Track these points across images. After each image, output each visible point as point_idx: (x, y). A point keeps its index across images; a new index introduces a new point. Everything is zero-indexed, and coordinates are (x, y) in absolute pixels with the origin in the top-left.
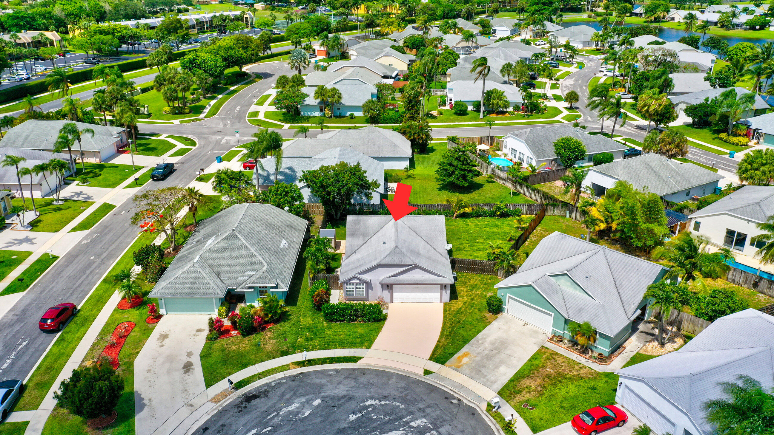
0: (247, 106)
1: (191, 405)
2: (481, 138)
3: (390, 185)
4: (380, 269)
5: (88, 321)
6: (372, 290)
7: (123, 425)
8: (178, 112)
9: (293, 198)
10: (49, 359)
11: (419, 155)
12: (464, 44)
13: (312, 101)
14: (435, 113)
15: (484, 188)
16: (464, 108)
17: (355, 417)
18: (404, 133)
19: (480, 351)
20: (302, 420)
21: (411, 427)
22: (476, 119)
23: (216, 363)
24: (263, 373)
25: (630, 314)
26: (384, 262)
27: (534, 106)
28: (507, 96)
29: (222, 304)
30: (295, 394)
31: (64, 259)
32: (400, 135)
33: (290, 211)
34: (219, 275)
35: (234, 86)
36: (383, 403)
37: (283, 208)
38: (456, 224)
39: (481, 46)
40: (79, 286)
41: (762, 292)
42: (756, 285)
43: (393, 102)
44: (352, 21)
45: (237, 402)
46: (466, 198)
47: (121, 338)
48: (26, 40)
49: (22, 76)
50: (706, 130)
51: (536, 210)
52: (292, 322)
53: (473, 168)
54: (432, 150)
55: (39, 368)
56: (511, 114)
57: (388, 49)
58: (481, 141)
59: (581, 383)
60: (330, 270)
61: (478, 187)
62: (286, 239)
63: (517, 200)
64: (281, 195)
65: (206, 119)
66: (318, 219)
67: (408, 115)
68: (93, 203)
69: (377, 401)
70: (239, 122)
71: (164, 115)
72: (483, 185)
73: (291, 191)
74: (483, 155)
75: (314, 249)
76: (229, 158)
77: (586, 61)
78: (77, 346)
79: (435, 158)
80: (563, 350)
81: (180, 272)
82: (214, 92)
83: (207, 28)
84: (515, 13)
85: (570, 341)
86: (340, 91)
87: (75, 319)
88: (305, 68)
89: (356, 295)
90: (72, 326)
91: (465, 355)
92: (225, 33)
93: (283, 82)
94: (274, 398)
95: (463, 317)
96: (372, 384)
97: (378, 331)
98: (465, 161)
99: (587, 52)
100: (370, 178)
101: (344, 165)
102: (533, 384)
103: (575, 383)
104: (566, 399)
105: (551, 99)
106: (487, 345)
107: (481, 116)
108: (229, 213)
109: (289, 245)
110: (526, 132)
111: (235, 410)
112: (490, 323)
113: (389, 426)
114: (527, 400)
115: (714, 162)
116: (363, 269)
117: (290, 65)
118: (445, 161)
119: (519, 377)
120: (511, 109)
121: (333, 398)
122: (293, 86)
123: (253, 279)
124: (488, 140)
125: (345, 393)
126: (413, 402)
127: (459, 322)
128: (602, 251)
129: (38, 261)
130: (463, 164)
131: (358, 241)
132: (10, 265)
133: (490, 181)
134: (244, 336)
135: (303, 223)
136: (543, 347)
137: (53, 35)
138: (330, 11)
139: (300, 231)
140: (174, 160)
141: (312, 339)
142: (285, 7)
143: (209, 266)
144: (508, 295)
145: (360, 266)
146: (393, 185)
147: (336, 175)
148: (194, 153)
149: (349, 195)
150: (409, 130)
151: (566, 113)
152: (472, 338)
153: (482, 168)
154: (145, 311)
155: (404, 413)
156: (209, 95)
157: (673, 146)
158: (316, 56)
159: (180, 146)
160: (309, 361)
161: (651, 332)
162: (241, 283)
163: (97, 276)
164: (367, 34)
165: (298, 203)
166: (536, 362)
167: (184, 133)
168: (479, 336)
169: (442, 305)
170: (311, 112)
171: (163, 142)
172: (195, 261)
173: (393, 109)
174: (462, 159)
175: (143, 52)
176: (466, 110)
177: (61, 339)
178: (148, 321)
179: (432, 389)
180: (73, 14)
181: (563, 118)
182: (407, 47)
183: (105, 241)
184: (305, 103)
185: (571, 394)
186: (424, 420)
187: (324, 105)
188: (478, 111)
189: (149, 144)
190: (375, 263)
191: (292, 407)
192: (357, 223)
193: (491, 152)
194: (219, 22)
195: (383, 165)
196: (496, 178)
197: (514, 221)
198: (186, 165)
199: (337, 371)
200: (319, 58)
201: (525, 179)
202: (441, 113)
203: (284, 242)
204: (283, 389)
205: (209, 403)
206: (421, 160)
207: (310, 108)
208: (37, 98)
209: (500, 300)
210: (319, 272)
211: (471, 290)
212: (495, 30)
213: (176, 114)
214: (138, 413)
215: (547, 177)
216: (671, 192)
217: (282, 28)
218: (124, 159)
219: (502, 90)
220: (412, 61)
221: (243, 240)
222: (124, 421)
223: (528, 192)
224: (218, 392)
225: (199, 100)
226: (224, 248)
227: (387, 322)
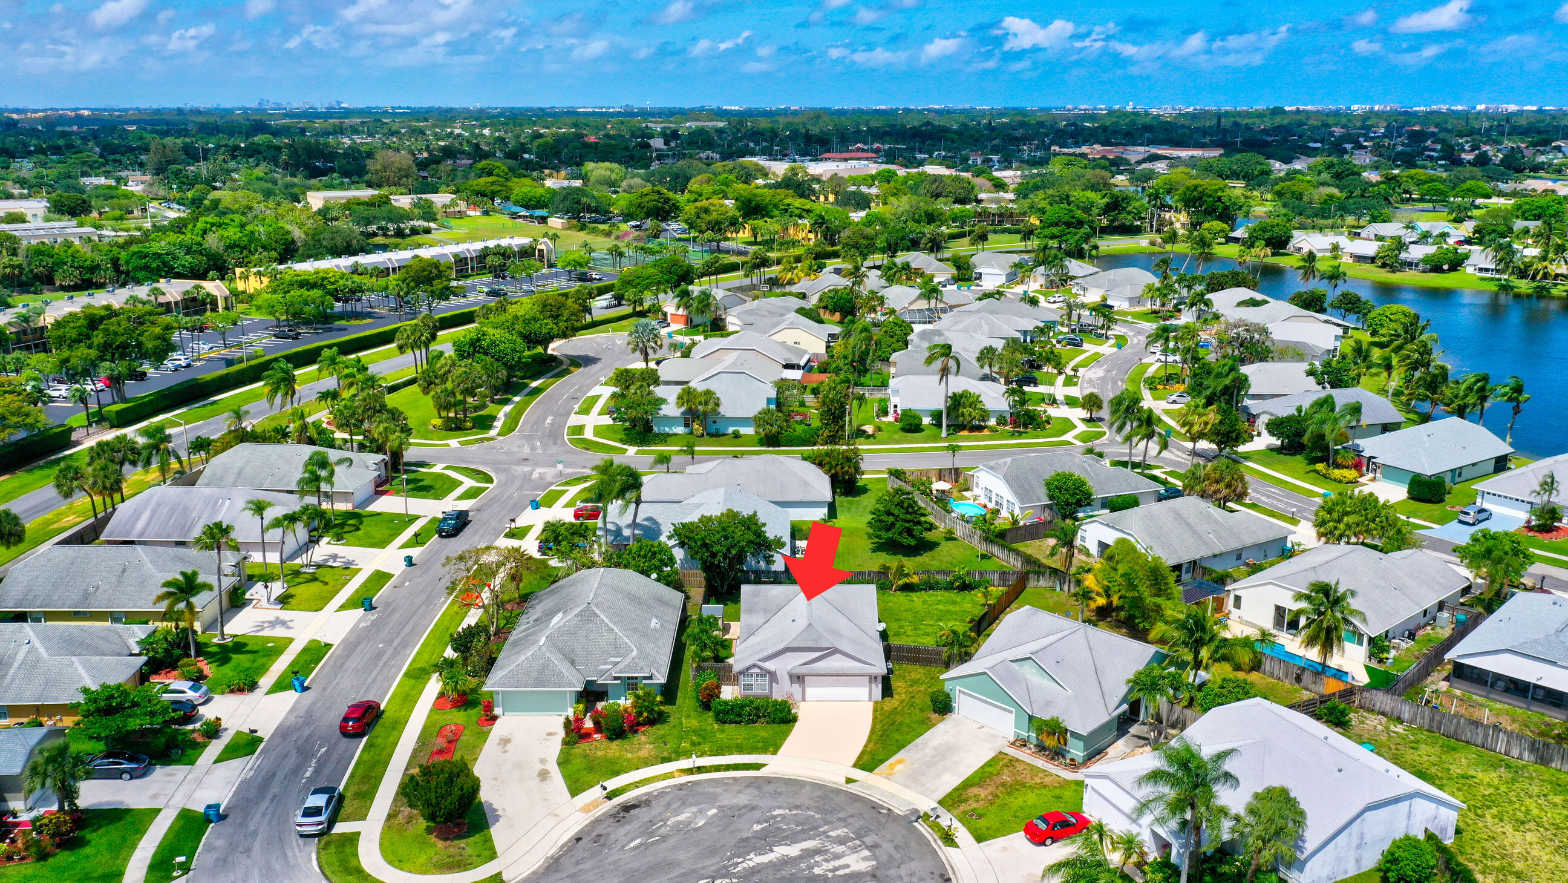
0: (561, 415)
1: (557, 815)
2: (940, 471)
3: (799, 543)
4: (788, 654)
5: (399, 725)
7: (477, 836)
8: (454, 427)
9: (661, 561)
10: (361, 766)
11: (843, 498)
12: (923, 304)
13: (671, 409)
14: (869, 429)
15: (940, 548)
16: (916, 421)
17: (760, 827)
18: (820, 465)
20: (696, 830)
21: (829, 837)
22: (936, 438)
23: (578, 770)
24: (641, 781)
25: (1111, 709)
26: (794, 645)
27: (1030, 417)
28: (985, 402)
29: (578, 702)
30: (684, 803)
31: (341, 647)
32: (814, 468)
33: (658, 580)
34: (573, 663)
35: (536, 380)
36: (794, 812)
37: (649, 576)
38: (895, 600)
39: (952, 307)
40: (374, 681)
41: (1307, 689)
42: (1298, 679)
43: (801, 410)
44: (728, 252)
45: (613, 812)
46: (910, 563)
47: (449, 742)
48: (173, 296)
49: (177, 363)
50: (1299, 458)
51: (1012, 580)
52: (672, 724)
53: (922, 519)
54: (864, 490)
55: (352, 776)
56: (993, 430)
57: (793, 316)
58: (940, 477)
59: (1044, 791)
60: (718, 659)
61: (931, 546)
62: (657, 617)
63: (988, 565)
64: (645, 557)
65: (500, 438)
66: (697, 593)
67: (826, 433)
68: (360, 570)
69: (787, 811)
70: (555, 444)
71: (432, 432)
72: (939, 544)
73: (660, 552)
74: (942, 499)
75: (697, 630)
76: (549, 501)
77: (1131, 334)
78: (393, 752)
79: (868, 502)
80: (1025, 756)
81: (523, 658)
82: (506, 392)
83: (472, 268)
84: (1019, 236)
85: (1037, 746)
86: (718, 395)
87: (381, 721)
88: (655, 351)
89: (756, 691)
90: (378, 730)
91: (900, 762)
92: (504, 278)
93: (624, 378)
94: (657, 809)
95: (899, 718)
96: (780, 794)
97: (785, 735)
98: (911, 508)
99: (1136, 315)
100: (770, 533)
101: (732, 515)
102: (983, 793)
103: (1036, 791)
104: (1021, 808)
105: (1062, 403)
107: (944, 433)
108: (576, 581)
109: (661, 625)
110: (1005, 463)
111: (612, 820)
112: (934, 725)
113: (802, 836)
114: (973, 810)
115: (1294, 510)
116: (765, 654)
117: (631, 346)
118: (881, 507)
119: (967, 785)
120: (992, 422)
121: (731, 808)
122: (642, 386)
123: (620, 667)
124: (950, 473)
125: (746, 802)
126: (833, 811)
128: (1082, 630)
129: (305, 650)
130: (907, 513)
131: (757, 619)
132: (269, 655)
133: (950, 537)
134: (611, 739)
135: (678, 597)
136: (1001, 753)
137: (217, 287)
138: (685, 231)
139: (674, 607)
140: (465, 505)
141: (700, 744)
142: (604, 222)
143: (560, 650)
144: (958, 688)
145: (761, 651)
146: (802, 544)
147: (724, 529)
148: (493, 494)
149: (740, 558)
150: (827, 459)
151: (1082, 427)
153: (939, 518)
154: (476, 713)
155: (821, 822)
156: (498, 397)
157: (1222, 485)
158: (669, 325)
159: (468, 483)
160: (699, 768)
161: (1146, 736)
162: (602, 673)
163: (394, 669)
164: (755, 282)
165: (669, 569)
166: (990, 769)
167: (470, 462)
168: (919, 740)
169: (871, 704)
170: (670, 427)
171: (440, 476)
172: (541, 643)
173: (801, 422)
174: (905, 505)
175: (369, 315)
176: (920, 424)
177: (369, 746)
178: (481, 723)
179: (856, 798)
180: (238, 246)
181: (1075, 437)
182: (825, 308)
183: (391, 624)
184: (661, 413)
185: (1029, 803)
186: (846, 830)
187: (691, 416)
188: (939, 425)
189: (421, 480)
190: (781, 646)
191: (682, 817)
192: (756, 594)
193: (955, 494)
194: (497, 261)
195: (788, 513)
196: (958, 533)
197: (978, 596)
198: (485, 514)
199: (735, 779)
200: (674, 327)
201: (1002, 535)
202: (879, 429)
203: (654, 621)
204: (668, 798)
205: (579, 813)
206: (846, 505)
207: (669, 420)
208: (215, 402)
210: (704, 660)
211: (912, 686)
212: (980, 274)
213: (451, 430)
214: (494, 824)
215: (1033, 532)
216: (1209, 553)
217: (604, 268)
218: (389, 504)
219: (977, 393)
220: (833, 337)
221: (602, 616)
222: (478, 832)
223: (1004, 554)
224: (588, 801)
225: (484, 406)
226: (579, 627)
227: (797, 724)
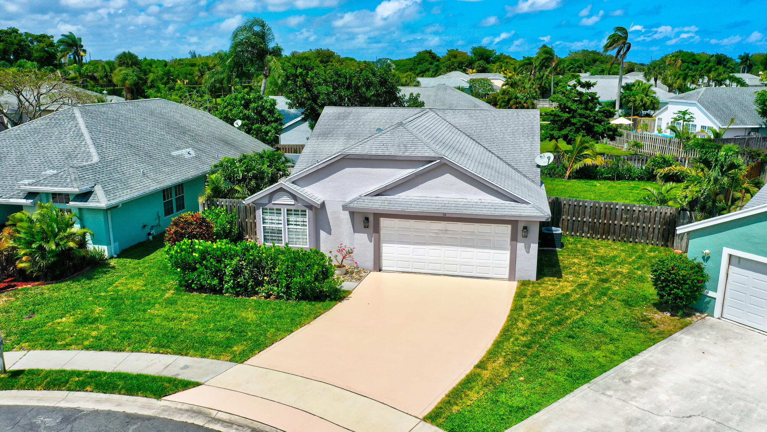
6: (329, 232)
19: (638, 414)
106: (663, 397)
127: (559, 323)
152: (603, 369)
209: (698, 269)
